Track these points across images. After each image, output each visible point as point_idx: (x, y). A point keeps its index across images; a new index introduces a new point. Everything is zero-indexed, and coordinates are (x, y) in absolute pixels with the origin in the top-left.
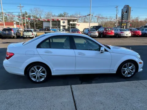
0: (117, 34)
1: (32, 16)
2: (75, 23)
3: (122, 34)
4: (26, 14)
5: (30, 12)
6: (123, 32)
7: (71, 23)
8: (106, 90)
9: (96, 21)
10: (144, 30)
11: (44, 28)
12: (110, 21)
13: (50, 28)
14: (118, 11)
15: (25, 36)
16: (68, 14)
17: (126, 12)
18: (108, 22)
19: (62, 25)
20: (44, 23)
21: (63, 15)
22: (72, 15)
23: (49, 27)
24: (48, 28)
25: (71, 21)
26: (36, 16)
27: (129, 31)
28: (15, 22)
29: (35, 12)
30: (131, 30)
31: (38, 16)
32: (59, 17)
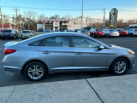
0: (107, 34)
1: (26, 18)
2: (66, 24)
3: (111, 34)
4: (20, 16)
5: (24, 15)
6: (112, 32)
7: (63, 24)
8: (117, 82)
9: (85, 22)
10: (131, 30)
11: (38, 29)
12: (97, 23)
13: (44, 30)
14: (105, 13)
15: (24, 37)
16: (59, 16)
17: (114, 14)
18: (96, 23)
19: (54, 27)
20: (37, 24)
21: (55, 17)
22: (63, 17)
23: (42, 28)
24: (42, 30)
25: (63, 23)
26: (30, 18)
27: (118, 31)
28: (11, 24)
29: (29, 14)
30: (119, 31)
31: (32, 18)
32: (51, 19)
